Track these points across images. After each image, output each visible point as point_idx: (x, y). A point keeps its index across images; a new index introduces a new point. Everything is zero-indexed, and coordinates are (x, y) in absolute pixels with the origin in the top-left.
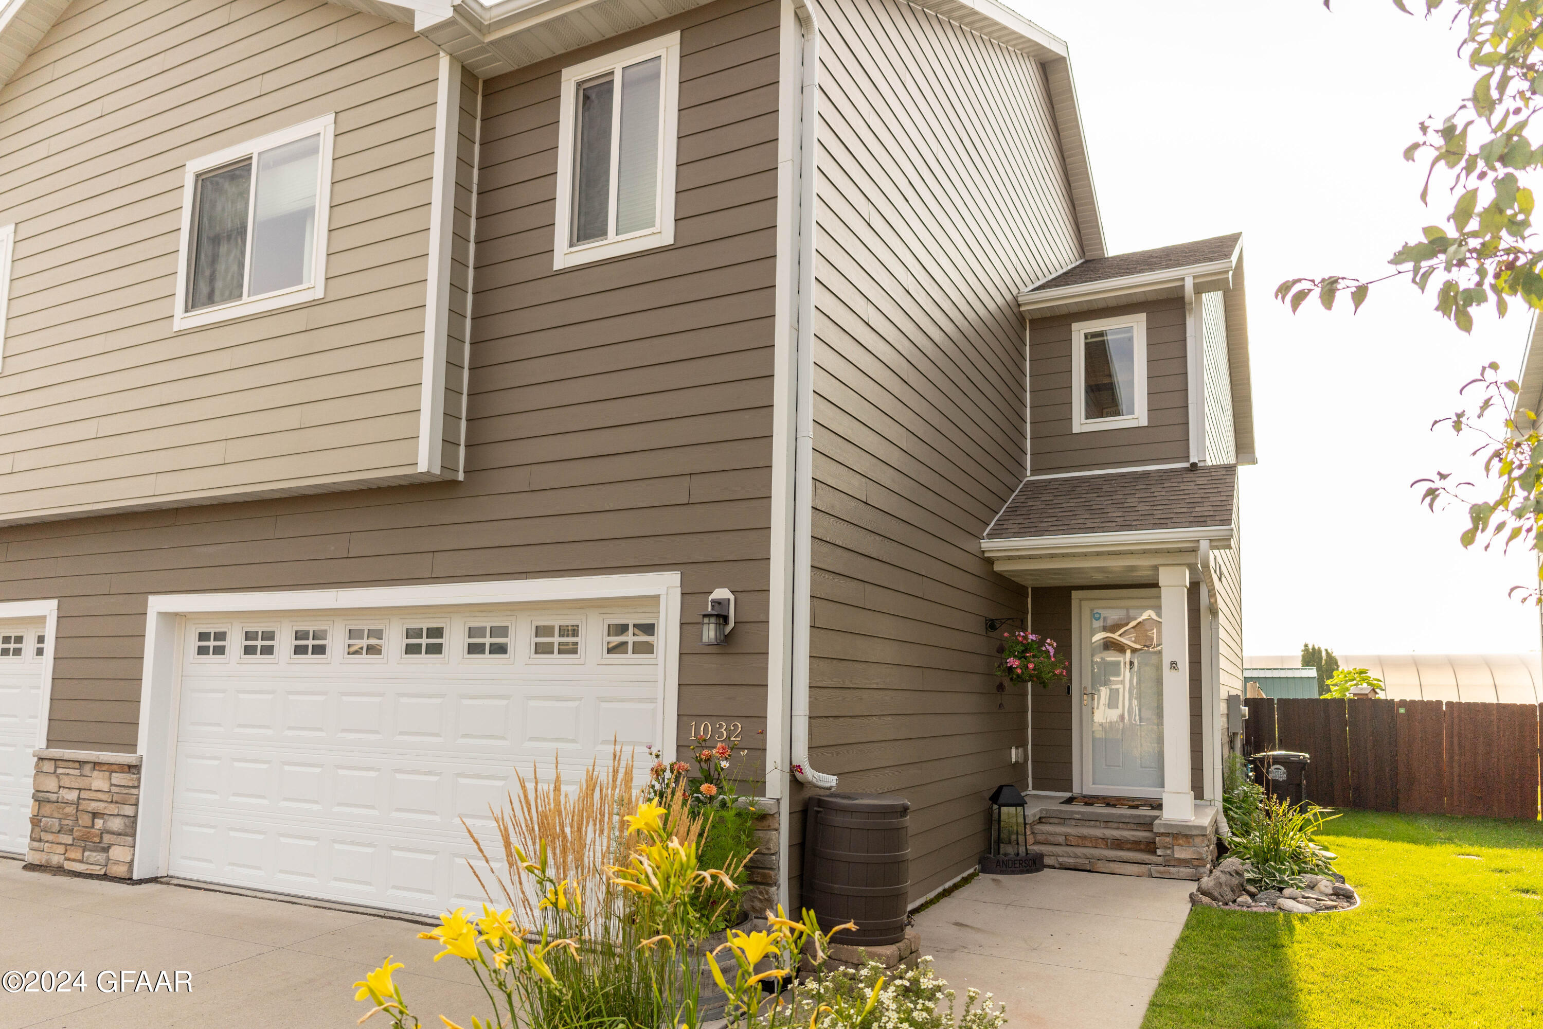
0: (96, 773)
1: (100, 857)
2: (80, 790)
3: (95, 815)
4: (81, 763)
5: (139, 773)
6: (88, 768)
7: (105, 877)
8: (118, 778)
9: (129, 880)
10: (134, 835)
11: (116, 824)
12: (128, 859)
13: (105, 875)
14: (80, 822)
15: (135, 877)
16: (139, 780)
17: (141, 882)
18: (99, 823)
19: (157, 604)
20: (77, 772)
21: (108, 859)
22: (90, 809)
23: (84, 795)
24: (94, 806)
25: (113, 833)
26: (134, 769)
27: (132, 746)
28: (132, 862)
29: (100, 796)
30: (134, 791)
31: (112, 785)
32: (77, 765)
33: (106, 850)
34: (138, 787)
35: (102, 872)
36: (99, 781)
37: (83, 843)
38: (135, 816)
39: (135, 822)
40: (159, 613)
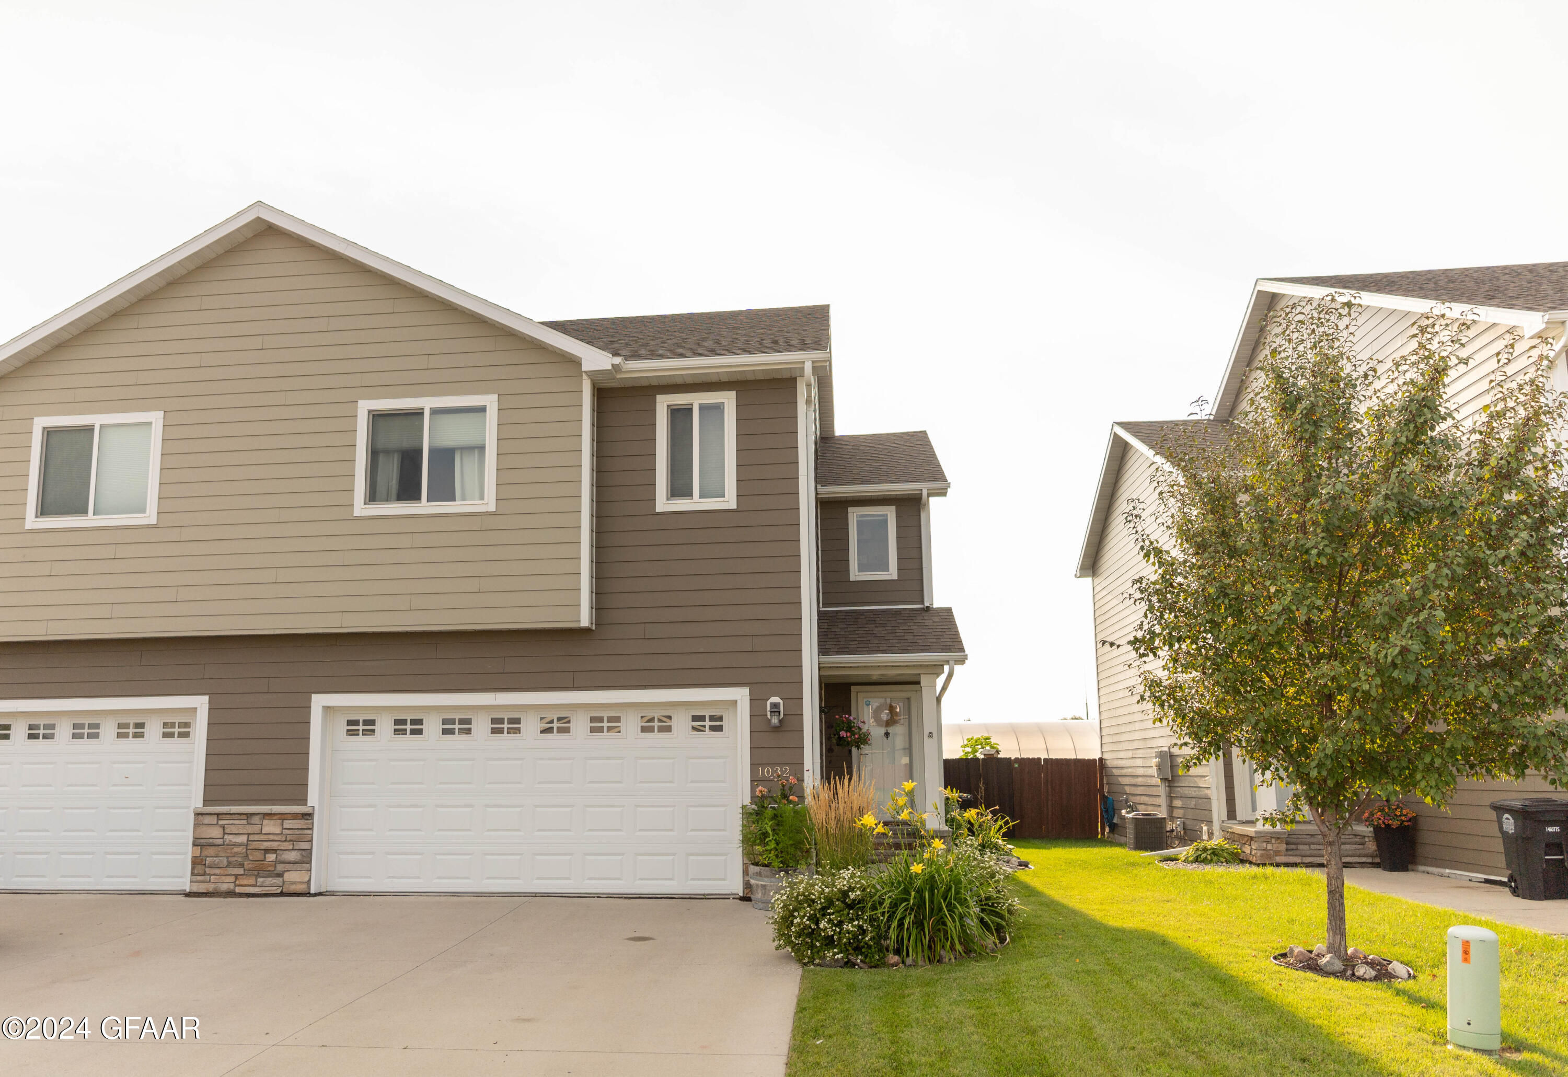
0: (265, 822)
1: (278, 881)
2: (249, 834)
3: (267, 851)
4: (249, 816)
5: (312, 819)
6: (256, 820)
7: (282, 894)
8: (288, 824)
9: (308, 894)
10: (310, 862)
11: (293, 856)
12: (306, 879)
13: (282, 892)
14: (251, 858)
15: (313, 891)
16: (313, 823)
17: (316, 895)
18: (271, 857)
19: (319, 701)
20: (245, 822)
21: (284, 882)
22: (262, 848)
23: (251, 838)
24: (266, 845)
25: (289, 863)
26: (308, 816)
27: (303, 801)
28: (310, 880)
29: (271, 837)
30: (309, 832)
31: (283, 829)
32: (245, 817)
33: (280, 875)
34: (311, 829)
35: (279, 891)
36: (271, 827)
37: (256, 873)
38: (311, 850)
39: (311, 854)
40: (324, 707)
